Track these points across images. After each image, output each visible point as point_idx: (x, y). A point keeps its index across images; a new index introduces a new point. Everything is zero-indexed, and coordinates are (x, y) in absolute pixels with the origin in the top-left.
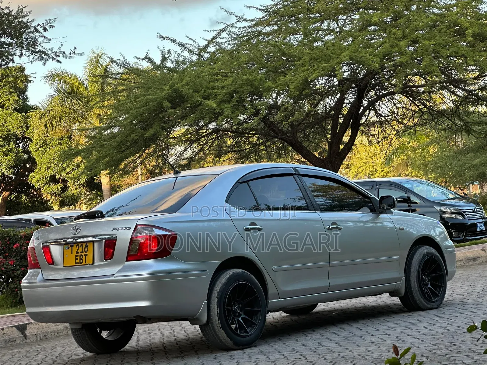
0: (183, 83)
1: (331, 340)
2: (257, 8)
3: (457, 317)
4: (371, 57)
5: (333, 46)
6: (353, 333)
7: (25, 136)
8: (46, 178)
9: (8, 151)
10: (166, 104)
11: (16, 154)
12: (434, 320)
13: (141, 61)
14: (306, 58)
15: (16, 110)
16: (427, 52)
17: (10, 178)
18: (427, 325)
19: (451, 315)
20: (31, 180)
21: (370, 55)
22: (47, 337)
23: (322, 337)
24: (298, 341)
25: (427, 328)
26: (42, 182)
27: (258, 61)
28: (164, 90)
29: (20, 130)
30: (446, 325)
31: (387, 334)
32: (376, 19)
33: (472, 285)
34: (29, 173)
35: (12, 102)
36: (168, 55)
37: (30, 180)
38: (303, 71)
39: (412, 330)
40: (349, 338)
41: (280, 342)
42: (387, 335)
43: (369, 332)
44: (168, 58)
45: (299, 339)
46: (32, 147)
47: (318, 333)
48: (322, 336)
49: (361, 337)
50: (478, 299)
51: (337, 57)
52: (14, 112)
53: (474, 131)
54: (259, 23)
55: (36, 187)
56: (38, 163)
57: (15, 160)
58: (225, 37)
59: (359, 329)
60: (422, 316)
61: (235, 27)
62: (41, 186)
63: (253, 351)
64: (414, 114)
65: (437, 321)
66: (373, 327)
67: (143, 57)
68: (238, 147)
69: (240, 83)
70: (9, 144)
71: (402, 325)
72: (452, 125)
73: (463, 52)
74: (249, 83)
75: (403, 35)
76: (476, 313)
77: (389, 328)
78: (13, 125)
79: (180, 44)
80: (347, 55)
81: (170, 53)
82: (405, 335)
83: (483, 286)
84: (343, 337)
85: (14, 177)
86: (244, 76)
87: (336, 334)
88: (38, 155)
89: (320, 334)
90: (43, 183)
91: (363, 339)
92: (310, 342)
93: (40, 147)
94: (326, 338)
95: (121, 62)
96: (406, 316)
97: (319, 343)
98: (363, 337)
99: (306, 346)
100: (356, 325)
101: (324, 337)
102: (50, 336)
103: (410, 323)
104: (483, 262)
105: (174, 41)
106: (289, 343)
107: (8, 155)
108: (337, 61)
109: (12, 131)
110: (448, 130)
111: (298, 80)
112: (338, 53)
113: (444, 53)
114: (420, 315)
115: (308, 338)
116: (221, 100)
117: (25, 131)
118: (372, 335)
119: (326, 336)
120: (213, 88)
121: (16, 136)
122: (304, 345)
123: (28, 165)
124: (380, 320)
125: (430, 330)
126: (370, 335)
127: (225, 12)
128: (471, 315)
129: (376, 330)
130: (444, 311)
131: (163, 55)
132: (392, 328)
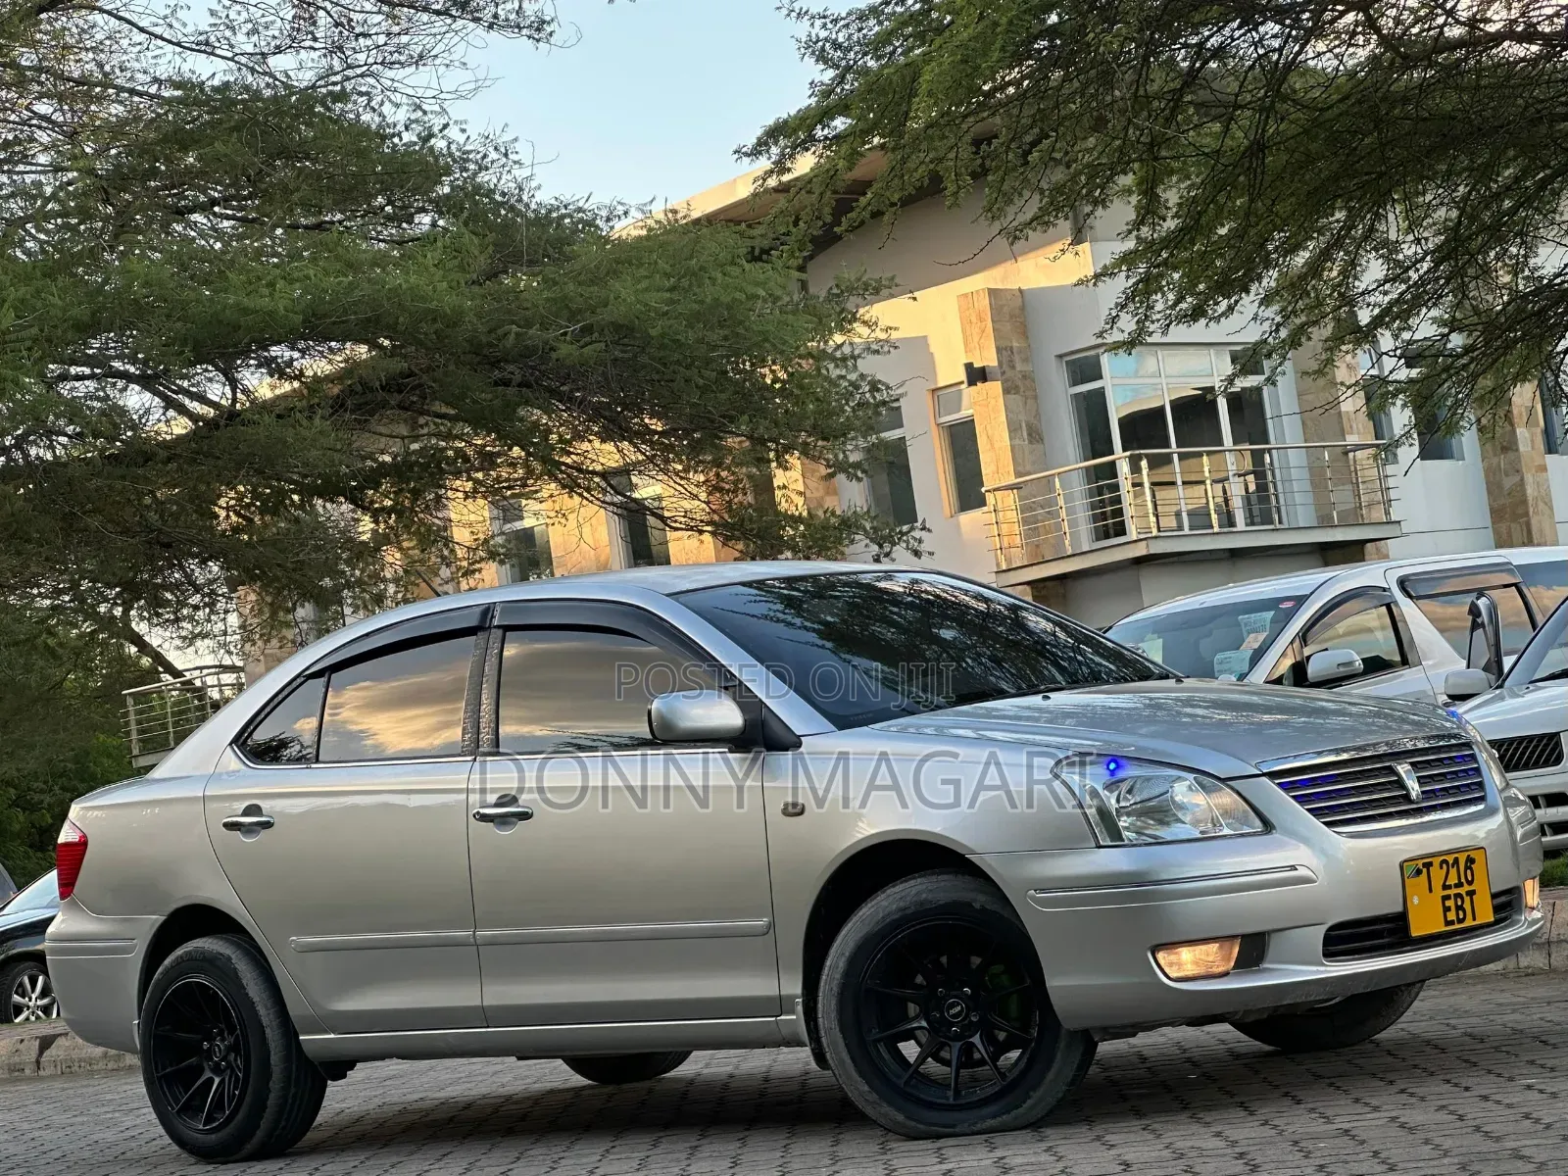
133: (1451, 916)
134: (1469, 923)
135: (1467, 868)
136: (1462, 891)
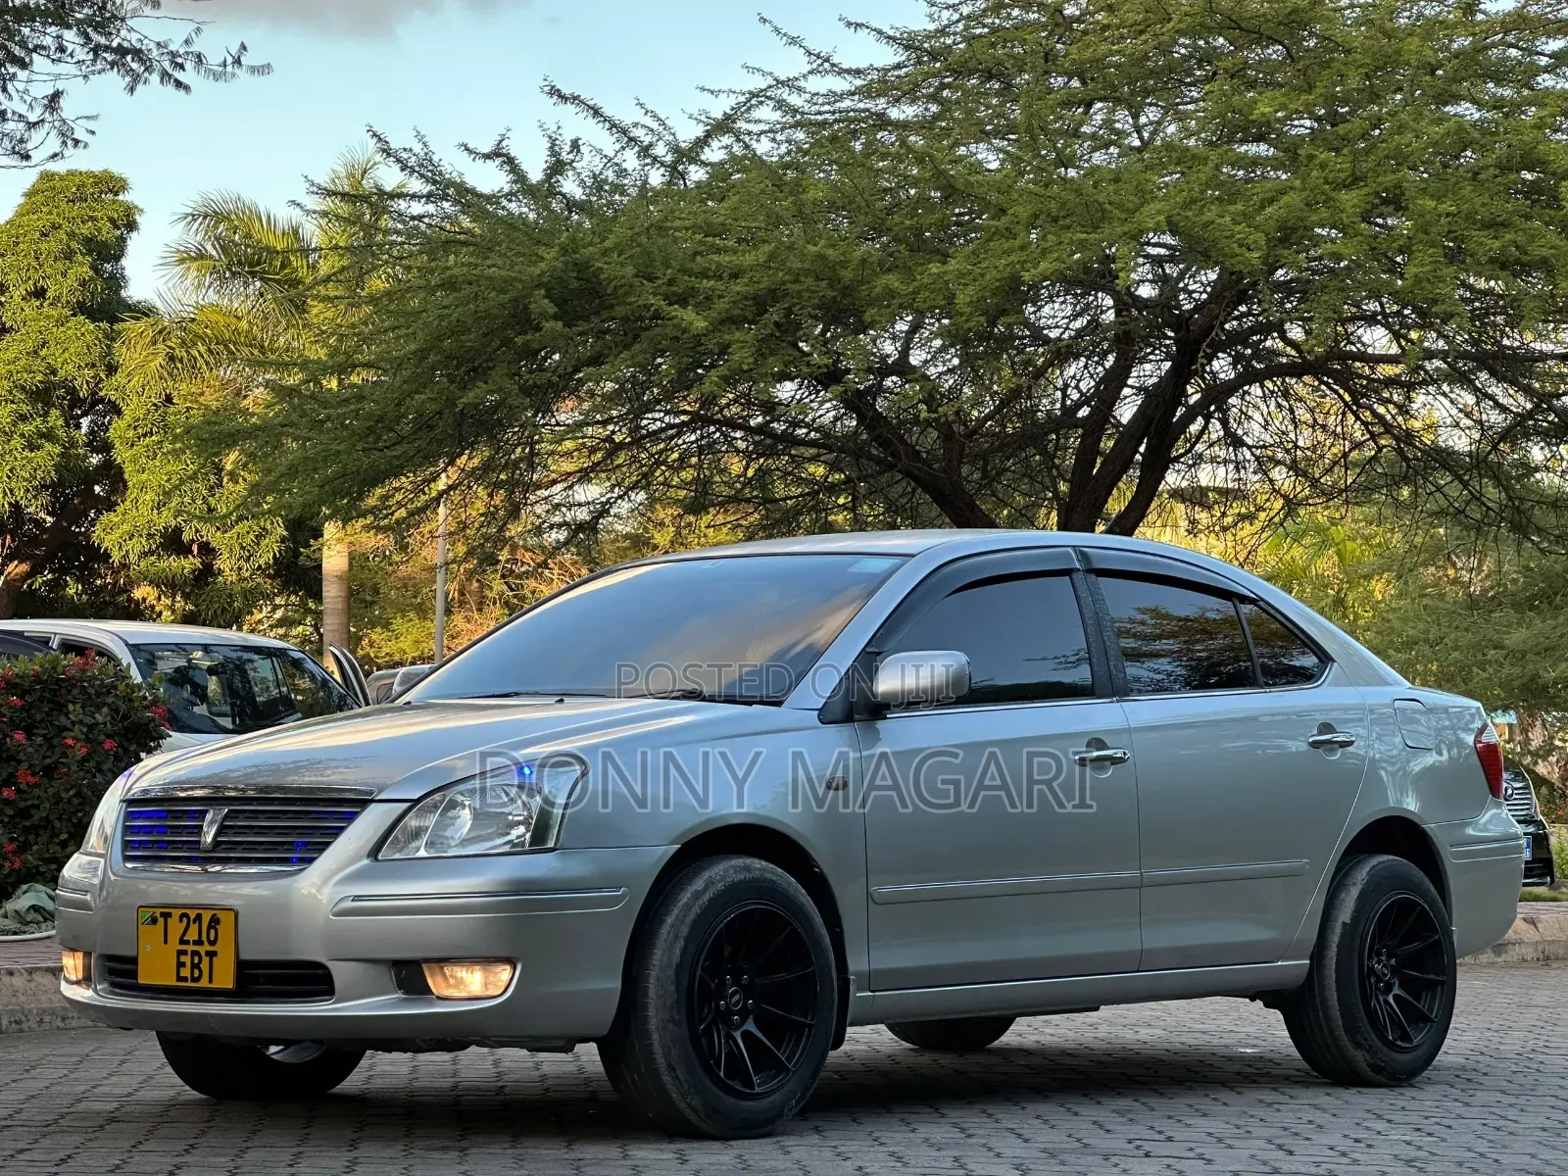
0: (607, 244)
1: (998, 1155)
2: (880, 32)
3: (1449, 1127)
4: (1238, 228)
5: (1117, 180)
6: (1079, 1140)
7: (102, 394)
8: (150, 536)
9: (42, 435)
10: (541, 304)
11: (64, 447)
12: (1368, 1128)
13: (480, 162)
14: (1023, 211)
15: (81, 308)
16: (1427, 234)
17: (39, 523)
18: (1344, 1145)
19: (1426, 1118)
20: (102, 535)
21: (1235, 222)
22: (25, 1026)
23: (969, 1141)
24: (882, 1144)
25: (1344, 1154)
26: (136, 546)
27: (863, 204)
28: (542, 259)
29: (88, 373)
30: (1413, 1153)
31: (1201, 1157)
32: (1268, 109)
33: (1493, 1027)
34: (99, 512)
35: (71, 280)
36: (571, 156)
37: (98, 535)
38: (1007, 253)
39: (1291, 1153)
40: (1066, 1157)
41: (815, 1139)
42: (1202, 1162)
43: (1138, 1143)
44: (570, 164)
45: (885, 1136)
46: (117, 430)
47: (955, 1125)
48: (970, 1136)
49: (1106, 1158)
50: (1521, 1075)
51: (1124, 216)
52: (74, 315)
53: (1539, 531)
54: (881, 85)
55: (116, 557)
56: (130, 484)
57: (57, 468)
58: (763, 118)
59: (1101, 1127)
60: (1325, 1111)
61: (800, 89)
62: (133, 558)
63: (713, 1159)
64: (1350, 451)
65: (1379, 1133)
66: (1152, 1128)
67: (487, 149)
68: (763, 488)
69: (795, 266)
70: (46, 414)
71: (1256, 1132)
72: (1468, 503)
73: (1545, 252)
74: (825, 269)
75: (1353, 173)
76: (1515, 1122)
77: (1209, 1139)
78: (66, 355)
79: (614, 126)
80: (1159, 213)
81: (579, 151)
82: (1267, 1169)
83: (1531, 1036)
84: (1044, 1151)
85: (49, 519)
86: (810, 247)
87: (1019, 1136)
88: (134, 460)
89: (963, 1130)
90: (138, 549)
91: (1116, 1165)
92: (924, 1150)
93: (145, 435)
94: (984, 1145)
95: (413, 159)
96: (1269, 1105)
97: (956, 1159)
98: (1114, 1160)
99: (905, 1164)
100: (1090, 1112)
101: (973, 1141)
102: (35, 1026)
103: (1285, 1129)
104: (1524, 960)
105: (596, 112)
106: (850, 1147)
107: (39, 447)
108: (1126, 229)
109: (62, 373)
110: (1455, 516)
111: (988, 277)
112: (1130, 206)
113: (1482, 244)
114: (1316, 1107)
115: (918, 1137)
116: (724, 315)
117: (101, 380)
118: (1147, 1155)
119: (982, 1137)
120: (703, 274)
121: (73, 391)
122: (899, 1159)
123: (97, 489)
124: (1179, 1104)
125: (1355, 1162)
126: (1141, 1153)
127: (774, 34)
128: (1498, 1129)
129: (1162, 1137)
130: (1402, 1103)
131: (554, 151)
132: (1220, 1140)
133: (185, 972)
134: (204, 983)
135: (209, 928)
136: (202, 950)
